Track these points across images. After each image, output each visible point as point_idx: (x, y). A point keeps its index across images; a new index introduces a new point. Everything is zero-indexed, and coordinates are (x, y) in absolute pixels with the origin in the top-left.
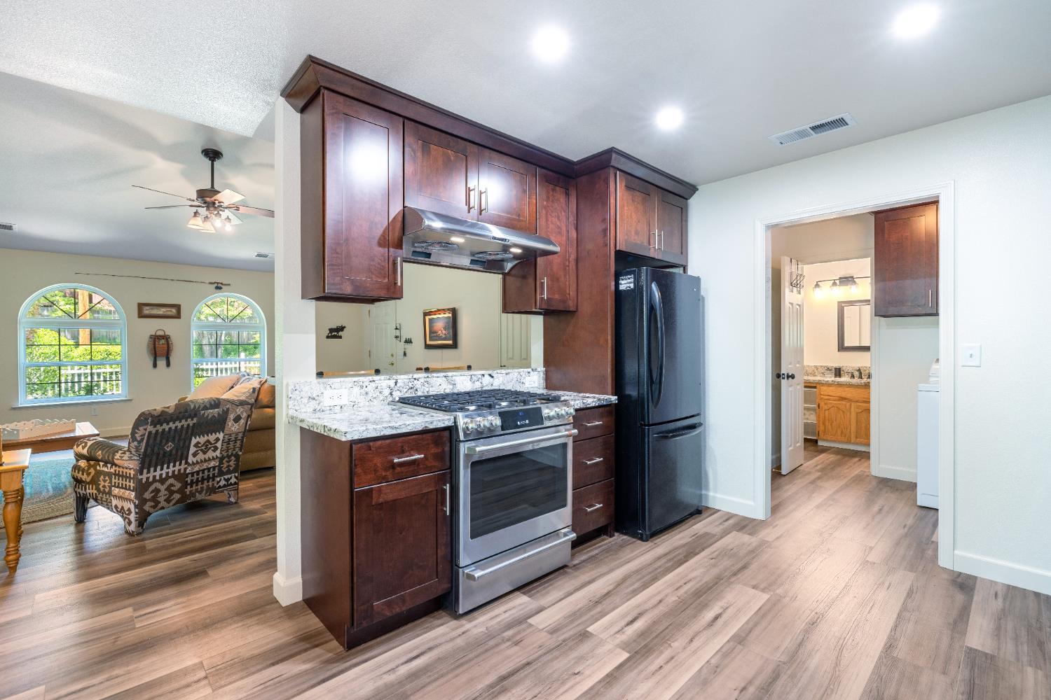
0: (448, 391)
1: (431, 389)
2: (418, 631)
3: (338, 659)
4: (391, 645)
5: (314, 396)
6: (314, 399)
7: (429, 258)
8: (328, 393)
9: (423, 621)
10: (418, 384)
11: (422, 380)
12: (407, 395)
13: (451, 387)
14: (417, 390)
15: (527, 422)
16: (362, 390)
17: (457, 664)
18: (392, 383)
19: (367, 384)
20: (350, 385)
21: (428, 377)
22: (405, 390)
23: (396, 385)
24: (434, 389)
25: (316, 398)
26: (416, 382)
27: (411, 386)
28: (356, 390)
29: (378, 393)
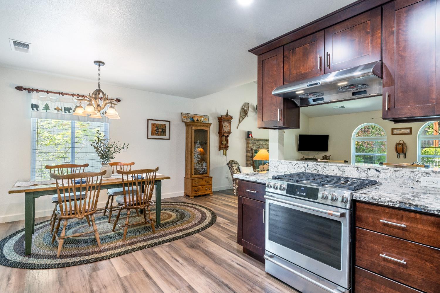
0: (338, 175)
1: (327, 172)
2: (249, 260)
3: (238, 251)
4: (247, 259)
5: (276, 166)
6: (276, 167)
7: (323, 100)
8: (280, 165)
9: (253, 260)
10: (319, 168)
11: (322, 166)
12: (313, 172)
13: (341, 173)
14: (319, 171)
15: (305, 194)
16: (293, 167)
17: (237, 275)
18: (306, 165)
19: (295, 164)
20: (288, 164)
21: (325, 165)
22: (313, 170)
23: (308, 166)
24: (329, 172)
25: (277, 167)
26: (318, 166)
27: (315, 168)
28: (290, 166)
29: (299, 169)
